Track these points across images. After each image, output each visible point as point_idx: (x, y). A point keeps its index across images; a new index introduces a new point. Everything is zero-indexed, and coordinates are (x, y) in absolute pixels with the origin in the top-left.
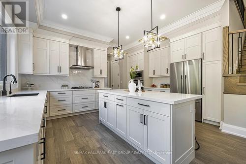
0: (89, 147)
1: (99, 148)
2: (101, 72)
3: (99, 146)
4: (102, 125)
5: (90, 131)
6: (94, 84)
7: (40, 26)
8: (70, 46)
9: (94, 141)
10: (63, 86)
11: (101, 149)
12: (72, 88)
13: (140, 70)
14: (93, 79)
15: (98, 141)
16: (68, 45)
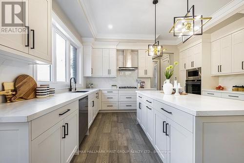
0: (118, 143)
1: (125, 147)
2: (146, 72)
3: (126, 145)
4: (139, 125)
5: (125, 129)
6: (139, 84)
7: (96, 39)
8: (118, 50)
9: (125, 138)
10: (112, 86)
11: (127, 148)
12: (120, 88)
13: (196, 67)
14: (139, 80)
15: (127, 140)
16: (115, 50)
